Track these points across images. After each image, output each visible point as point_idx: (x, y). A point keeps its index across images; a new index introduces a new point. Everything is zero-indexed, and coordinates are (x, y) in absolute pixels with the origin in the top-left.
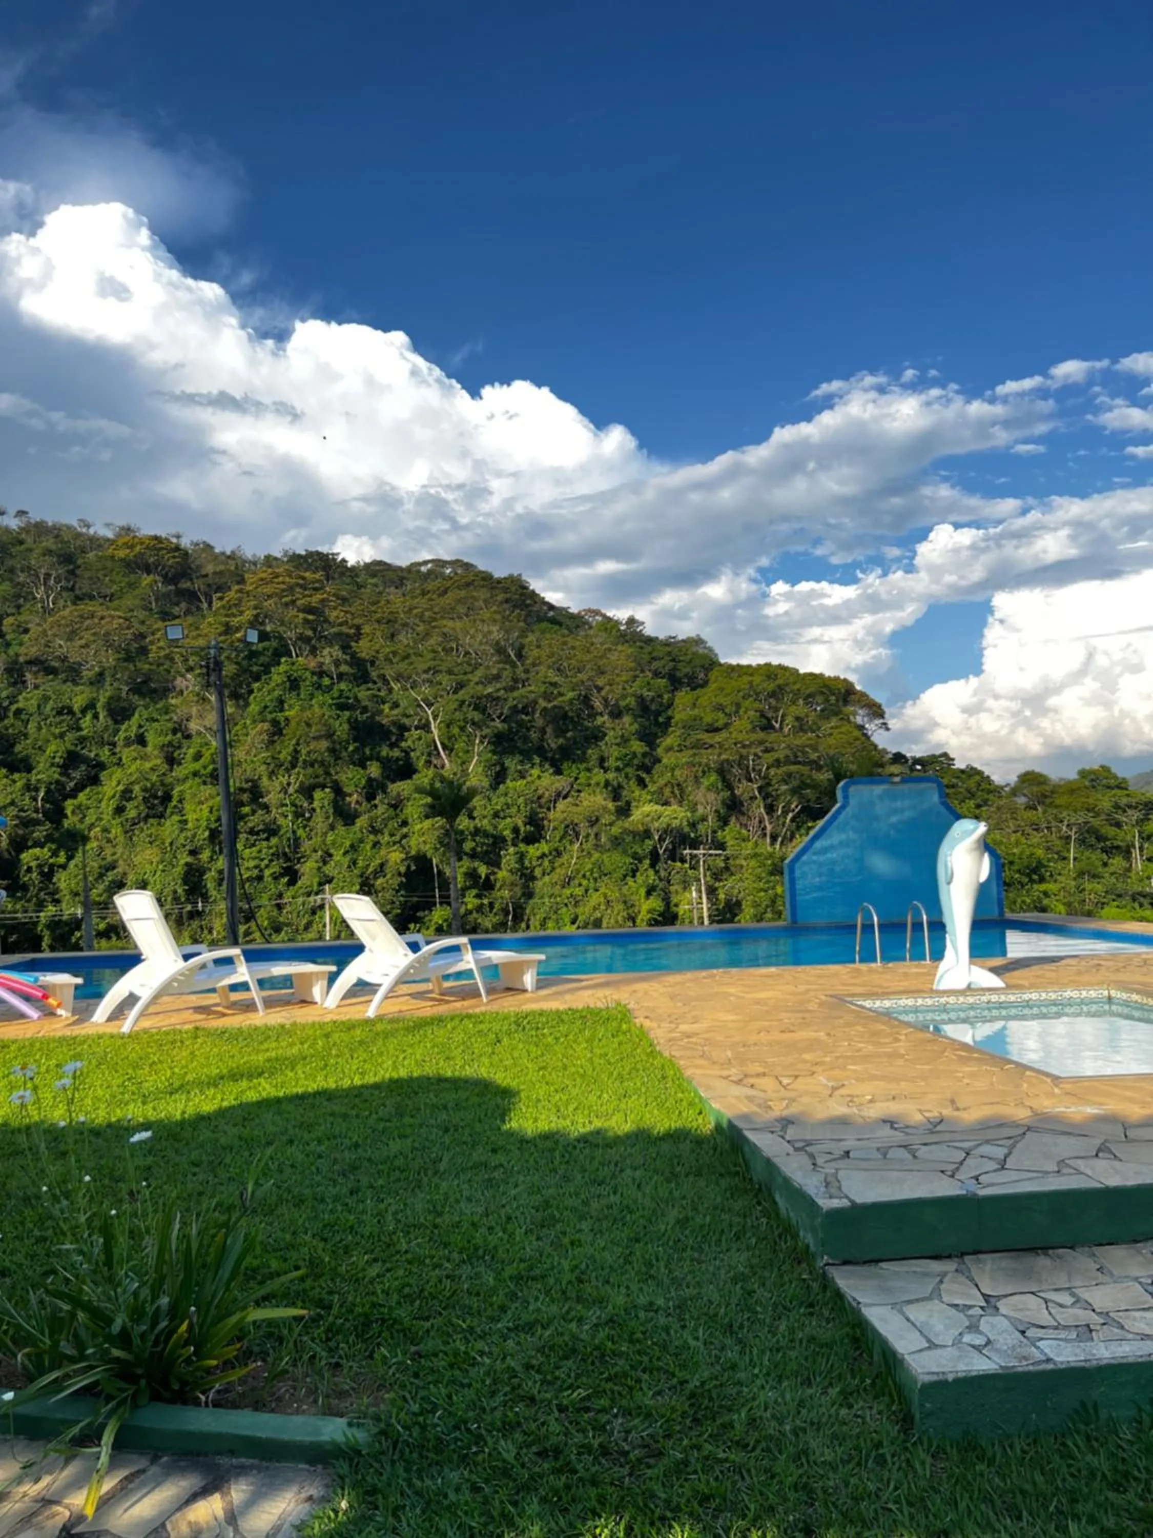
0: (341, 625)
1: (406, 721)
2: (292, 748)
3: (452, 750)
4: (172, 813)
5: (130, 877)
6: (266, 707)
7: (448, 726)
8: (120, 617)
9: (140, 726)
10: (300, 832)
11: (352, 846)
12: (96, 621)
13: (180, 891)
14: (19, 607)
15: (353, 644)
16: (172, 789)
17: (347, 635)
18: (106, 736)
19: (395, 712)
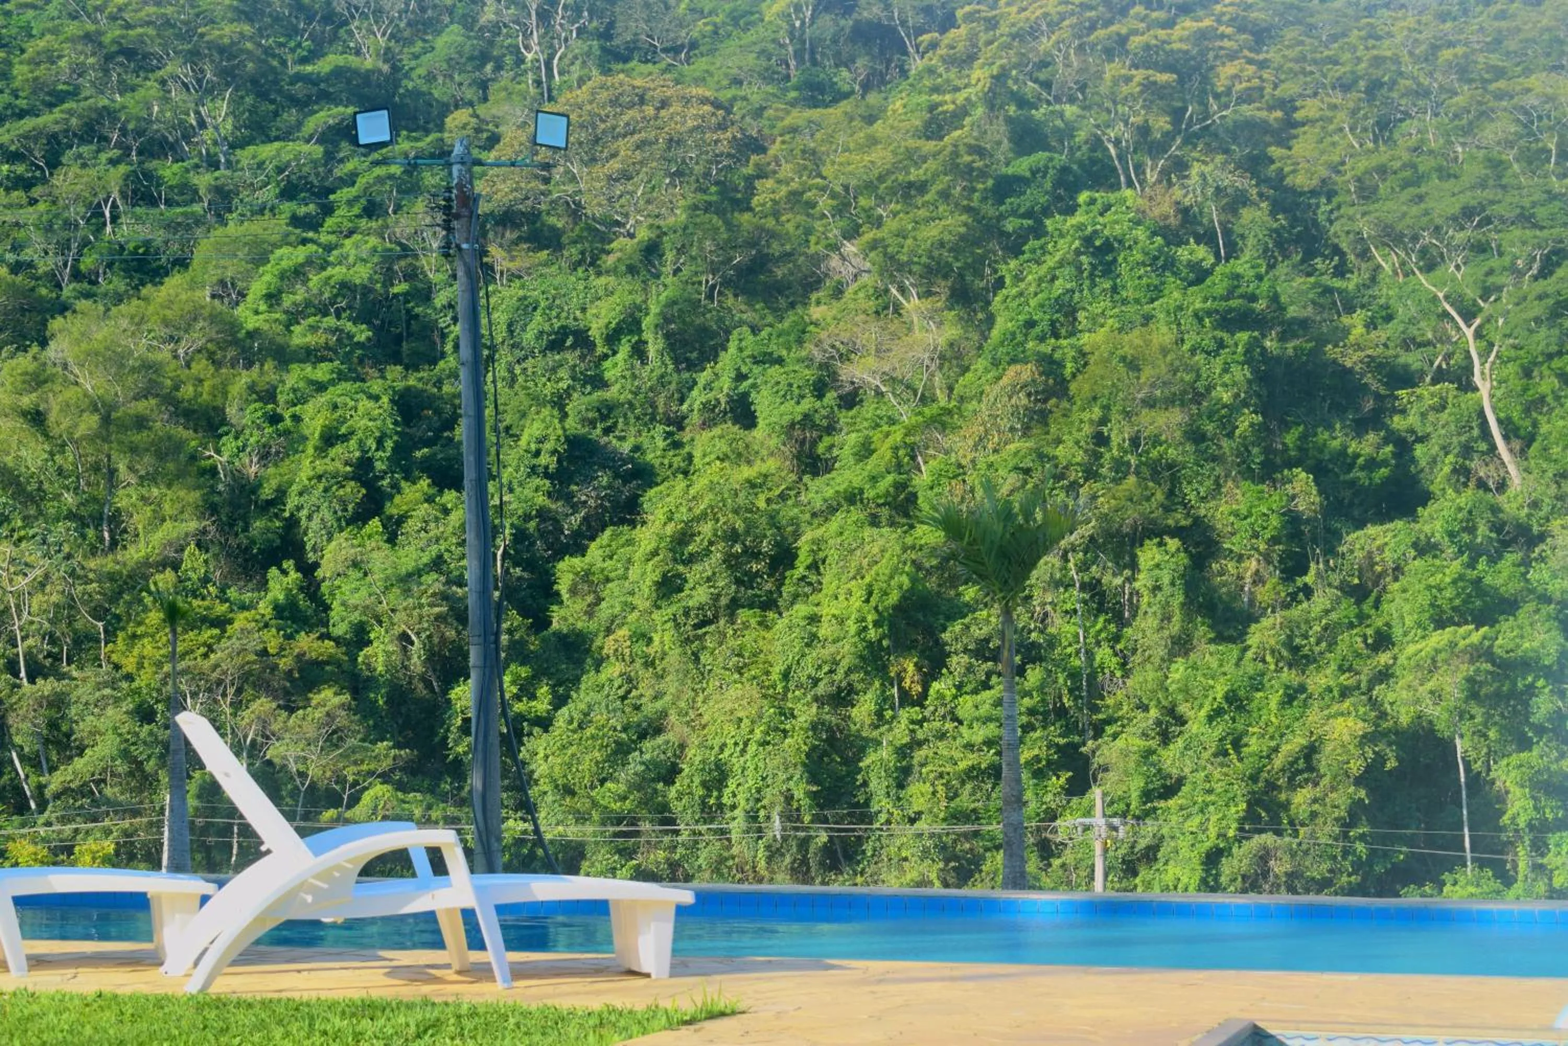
0: (1247, 98)
1: (1413, 359)
2: (1087, 429)
3: (1530, 440)
4: (795, 597)
5: (690, 752)
6: (1030, 324)
7: (1527, 373)
8: (704, 101)
9: (740, 377)
10: (1103, 654)
11: (1232, 698)
12: (650, 110)
13: (798, 793)
14: (483, 86)
15: (1275, 151)
16: (797, 535)
17: (1263, 127)
18: (661, 401)
19: (1383, 333)
